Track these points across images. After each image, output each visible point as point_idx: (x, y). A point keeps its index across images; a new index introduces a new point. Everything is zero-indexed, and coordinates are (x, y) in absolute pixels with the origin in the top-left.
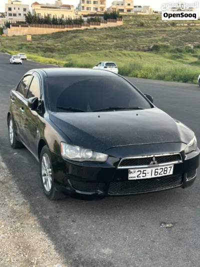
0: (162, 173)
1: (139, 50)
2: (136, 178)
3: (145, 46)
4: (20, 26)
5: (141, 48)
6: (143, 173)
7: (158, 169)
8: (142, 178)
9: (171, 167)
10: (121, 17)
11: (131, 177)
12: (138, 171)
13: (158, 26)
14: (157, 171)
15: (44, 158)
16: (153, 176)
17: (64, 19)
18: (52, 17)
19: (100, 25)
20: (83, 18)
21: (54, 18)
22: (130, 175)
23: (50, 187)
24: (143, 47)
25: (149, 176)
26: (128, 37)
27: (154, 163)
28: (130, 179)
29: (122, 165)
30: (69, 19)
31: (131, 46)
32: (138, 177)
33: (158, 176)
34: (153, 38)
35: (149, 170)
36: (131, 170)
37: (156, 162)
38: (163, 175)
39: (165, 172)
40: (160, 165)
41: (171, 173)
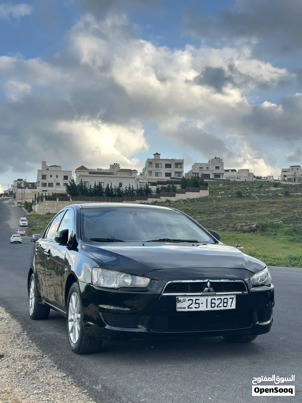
0: (221, 305)
1: (236, 230)
2: (187, 310)
3: (244, 224)
4: (58, 200)
5: (239, 228)
6: (196, 303)
7: (215, 299)
8: (194, 310)
9: (233, 298)
10: (207, 184)
11: (180, 308)
12: (189, 300)
13: (263, 197)
14: (213, 301)
15: (73, 297)
16: (209, 308)
17: (123, 188)
18: (104, 187)
19: (175, 196)
20: (150, 187)
21: (108, 188)
22: (178, 305)
23: (77, 337)
24: (242, 226)
25: (203, 308)
26: (217, 212)
27: (209, 291)
28: (178, 310)
29: (167, 291)
30: (130, 188)
31: (223, 225)
32: (188, 308)
33: (216, 309)
34: (256, 214)
35: (203, 299)
36: (180, 298)
37: (211, 289)
38: (222, 308)
39: (225, 305)
40: (217, 293)
41: (234, 307)
